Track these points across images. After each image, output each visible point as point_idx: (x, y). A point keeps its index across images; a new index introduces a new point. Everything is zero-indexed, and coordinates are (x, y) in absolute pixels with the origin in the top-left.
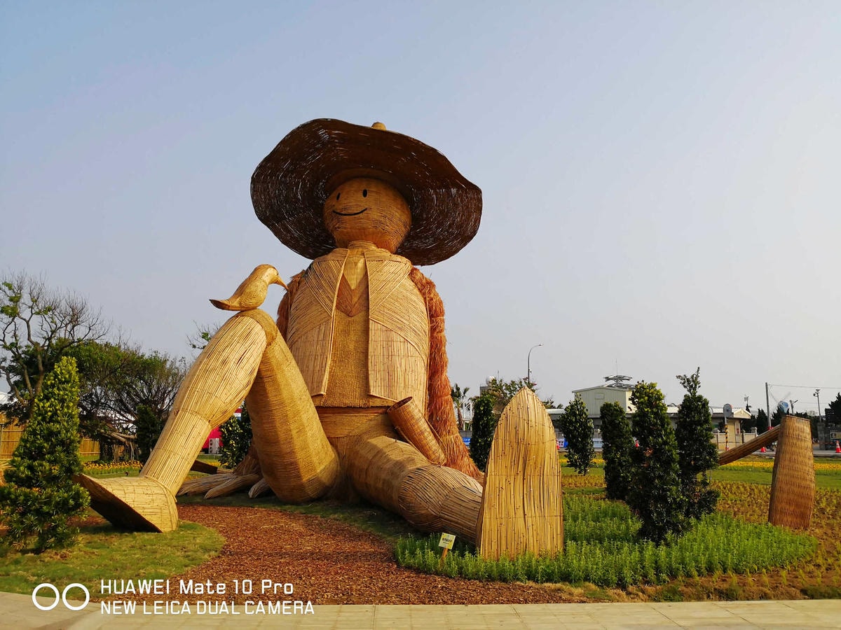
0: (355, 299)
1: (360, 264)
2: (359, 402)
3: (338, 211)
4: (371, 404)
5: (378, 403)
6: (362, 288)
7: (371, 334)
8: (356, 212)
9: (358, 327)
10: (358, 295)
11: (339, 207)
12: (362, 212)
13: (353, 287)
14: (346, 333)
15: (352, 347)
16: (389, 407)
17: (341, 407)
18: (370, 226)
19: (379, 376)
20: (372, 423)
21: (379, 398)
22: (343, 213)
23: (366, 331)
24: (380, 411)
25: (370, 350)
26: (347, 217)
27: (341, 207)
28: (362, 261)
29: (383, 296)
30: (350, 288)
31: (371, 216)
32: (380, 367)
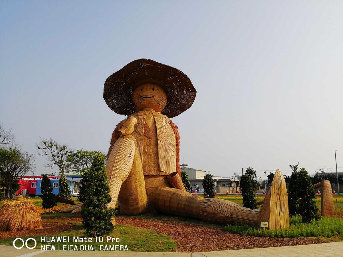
0: (151, 132)
1: (152, 118)
2: (156, 174)
3: (142, 96)
4: (161, 175)
5: (163, 174)
6: (154, 127)
7: (159, 146)
8: (150, 97)
9: (153, 143)
10: (152, 130)
11: (142, 94)
12: (152, 97)
13: (150, 127)
14: (148, 145)
15: (151, 151)
16: (167, 176)
17: (149, 176)
18: (154, 103)
19: (163, 163)
20: (161, 182)
21: (163, 172)
22: (144, 96)
23: (157, 145)
24: (164, 177)
25: (159, 152)
26: (146, 98)
27: (143, 94)
28: (153, 116)
29: (162, 131)
30: (149, 127)
31: (155, 99)
32: (163, 159)
